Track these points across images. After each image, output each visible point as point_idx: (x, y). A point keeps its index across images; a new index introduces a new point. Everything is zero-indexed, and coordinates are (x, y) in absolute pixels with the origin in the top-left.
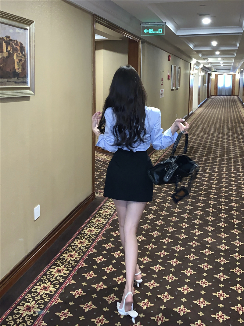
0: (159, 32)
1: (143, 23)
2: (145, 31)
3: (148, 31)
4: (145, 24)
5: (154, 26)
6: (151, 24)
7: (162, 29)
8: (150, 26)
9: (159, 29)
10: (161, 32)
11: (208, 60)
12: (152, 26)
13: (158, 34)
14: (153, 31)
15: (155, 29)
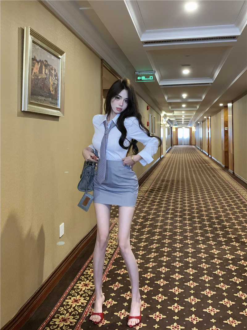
0: (150, 79)
1: (136, 72)
2: (139, 78)
3: (141, 78)
4: (138, 72)
5: (146, 74)
6: (143, 72)
7: (152, 77)
8: (142, 74)
9: (150, 77)
10: (152, 79)
11: (174, 113)
12: (144, 74)
13: (150, 80)
14: (145, 78)
15: (147, 76)
